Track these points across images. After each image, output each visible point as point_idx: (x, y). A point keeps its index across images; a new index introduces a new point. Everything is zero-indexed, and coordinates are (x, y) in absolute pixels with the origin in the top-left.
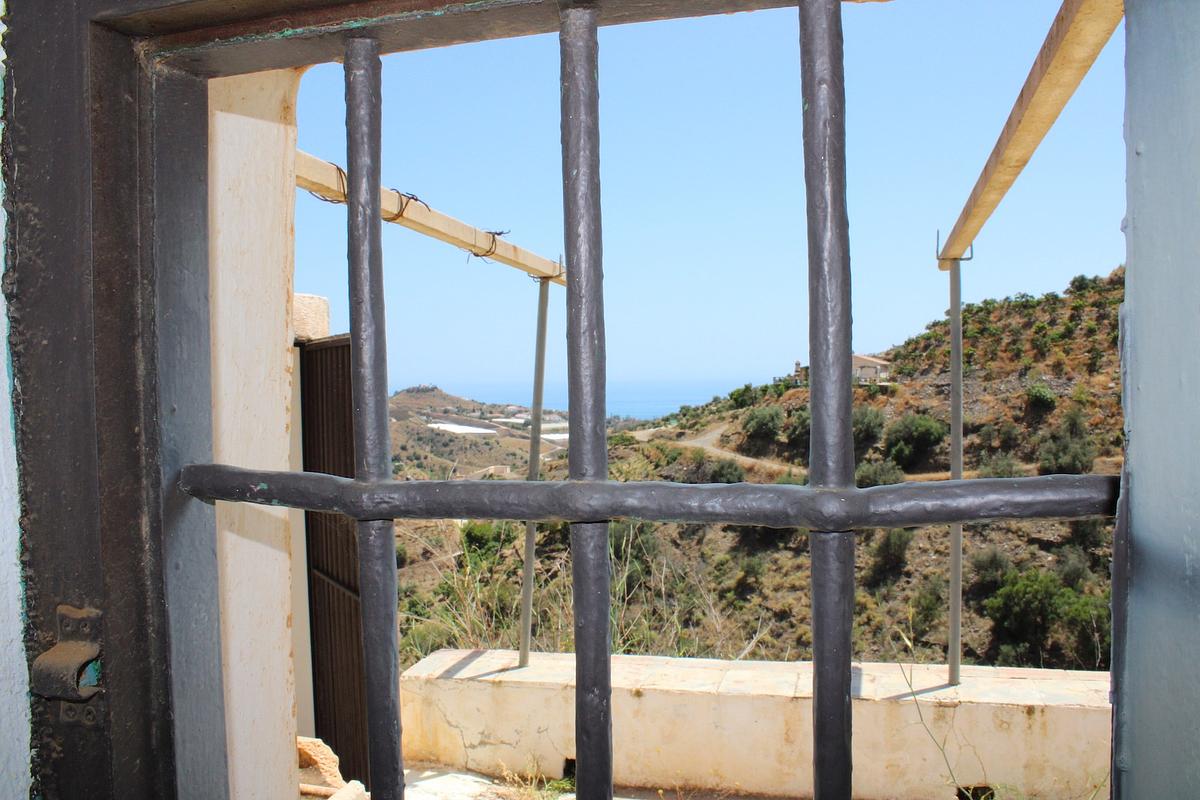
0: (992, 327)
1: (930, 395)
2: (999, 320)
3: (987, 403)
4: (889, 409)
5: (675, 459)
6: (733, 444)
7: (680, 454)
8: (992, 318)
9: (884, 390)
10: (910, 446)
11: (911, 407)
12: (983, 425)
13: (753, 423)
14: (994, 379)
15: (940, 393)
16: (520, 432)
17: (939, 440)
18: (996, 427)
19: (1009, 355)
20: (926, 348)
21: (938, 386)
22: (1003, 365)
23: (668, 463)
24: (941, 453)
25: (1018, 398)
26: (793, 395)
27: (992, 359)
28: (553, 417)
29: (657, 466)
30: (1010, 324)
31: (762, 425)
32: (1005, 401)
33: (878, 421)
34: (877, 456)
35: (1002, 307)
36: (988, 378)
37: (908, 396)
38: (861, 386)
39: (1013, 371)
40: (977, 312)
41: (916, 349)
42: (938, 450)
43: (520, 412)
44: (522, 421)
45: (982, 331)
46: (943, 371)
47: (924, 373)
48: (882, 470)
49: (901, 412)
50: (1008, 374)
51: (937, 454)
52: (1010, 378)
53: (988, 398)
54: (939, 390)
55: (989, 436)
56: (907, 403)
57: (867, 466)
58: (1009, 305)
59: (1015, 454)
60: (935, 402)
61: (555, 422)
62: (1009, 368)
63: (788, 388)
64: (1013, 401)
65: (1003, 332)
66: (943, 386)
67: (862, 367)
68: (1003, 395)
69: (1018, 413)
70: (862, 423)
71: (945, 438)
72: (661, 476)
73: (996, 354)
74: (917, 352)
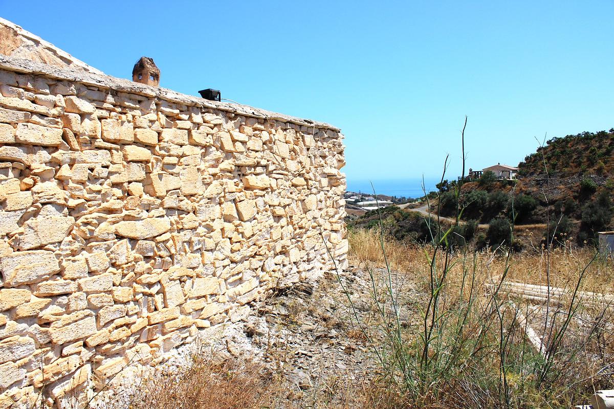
0: (568, 150)
1: (533, 185)
2: (572, 146)
3: (561, 189)
4: (511, 192)
5: (406, 218)
6: (436, 210)
7: (409, 215)
8: (569, 145)
9: (511, 183)
10: (519, 211)
11: (523, 191)
12: (557, 200)
13: (445, 200)
14: (566, 177)
15: (537, 184)
16: (352, 206)
17: (534, 208)
18: (564, 202)
19: (575, 164)
20: (535, 160)
21: (537, 181)
22: (571, 169)
23: (403, 220)
24: (535, 214)
25: (577, 187)
26: (467, 185)
27: (566, 167)
28: (369, 198)
29: (398, 221)
30: (578, 148)
31: (449, 201)
32: (570, 188)
33: (504, 198)
34: (503, 216)
35: (574, 139)
36: (562, 177)
37: (522, 186)
38: (499, 181)
39: (576, 173)
40: (562, 142)
41: (530, 162)
42: (533, 213)
43: (353, 195)
44: (354, 200)
45: (562, 153)
46: (541, 173)
47: (532, 174)
48: (502, 222)
49: (518, 194)
50: (573, 174)
51: (532, 215)
52: (575, 176)
53: (562, 186)
54: (538, 183)
55: (559, 206)
56: (521, 189)
57: (495, 220)
58: (578, 138)
59: (573, 215)
60: (535, 189)
61: (371, 200)
62: (574, 171)
63: (465, 182)
64: (575, 188)
65: (574, 153)
66: (540, 180)
67: (503, 171)
68: (570, 185)
69: (576, 194)
70: (496, 200)
71: (538, 207)
72: (399, 226)
73: (568, 164)
74: (531, 163)
